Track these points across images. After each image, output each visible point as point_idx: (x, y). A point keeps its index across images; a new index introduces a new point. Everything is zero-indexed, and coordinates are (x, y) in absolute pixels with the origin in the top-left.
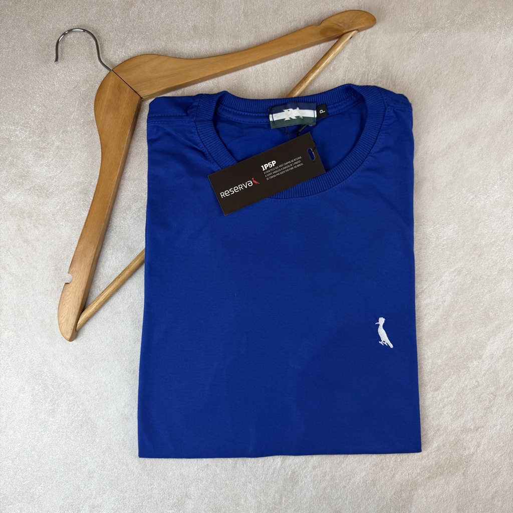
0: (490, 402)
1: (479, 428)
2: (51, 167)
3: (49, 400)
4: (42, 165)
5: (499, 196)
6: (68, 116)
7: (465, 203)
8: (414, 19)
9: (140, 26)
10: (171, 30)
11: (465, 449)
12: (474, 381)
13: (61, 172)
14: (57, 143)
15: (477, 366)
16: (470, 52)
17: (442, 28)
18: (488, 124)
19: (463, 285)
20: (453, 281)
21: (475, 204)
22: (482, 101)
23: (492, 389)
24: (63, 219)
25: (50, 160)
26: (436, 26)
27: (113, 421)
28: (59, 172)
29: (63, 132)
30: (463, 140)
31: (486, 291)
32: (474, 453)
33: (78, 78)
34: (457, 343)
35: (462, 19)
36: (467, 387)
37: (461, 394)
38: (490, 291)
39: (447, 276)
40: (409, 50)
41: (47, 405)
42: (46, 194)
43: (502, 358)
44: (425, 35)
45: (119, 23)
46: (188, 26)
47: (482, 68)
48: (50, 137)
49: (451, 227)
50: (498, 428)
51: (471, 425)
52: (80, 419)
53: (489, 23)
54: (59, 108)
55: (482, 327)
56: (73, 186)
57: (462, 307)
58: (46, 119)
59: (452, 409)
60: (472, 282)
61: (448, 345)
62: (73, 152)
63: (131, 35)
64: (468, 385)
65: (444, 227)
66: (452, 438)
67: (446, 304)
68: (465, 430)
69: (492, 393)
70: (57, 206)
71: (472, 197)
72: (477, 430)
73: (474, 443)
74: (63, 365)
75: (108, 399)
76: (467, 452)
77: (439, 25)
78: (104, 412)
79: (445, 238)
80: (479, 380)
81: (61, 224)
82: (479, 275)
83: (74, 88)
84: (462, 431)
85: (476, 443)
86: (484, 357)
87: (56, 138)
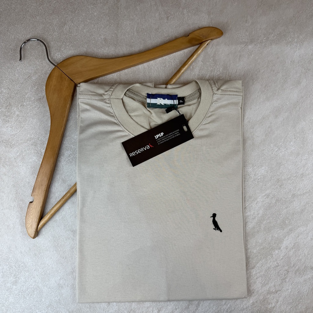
0: (285, 275)
1: (278, 291)
2: (13, 128)
3: (13, 275)
4: (7, 127)
5: (294, 149)
6: (24, 95)
7: (272, 153)
8: (243, 37)
9: (70, 38)
10: (90, 41)
11: (269, 304)
12: (276, 263)
13: (20, 131)
14: (17, 113)
15: (278, 254)
16: (278, 58)
17: (261, 43)
18: (287, 104)
19: (270, 204)
20: (264, 202)
21: (279, 154)
22: (284, 89)
23: (286, 268)
24: (21, 161)
25: (13, 123)
26: (257, 41)
27: (53, 288)
28: (19, 131)
29: (21, 105)
30: (272, 113)
31: (284, 208)
32: (274, 307)
33: (31, 71)
34: (265, 239)
35: (273, 37)
36: (271, 266)
37: (268, 271)
38: (286, 208)
39: (260, 199)
40: (240, 56)
41: (12, 278)
42: (10, 145)
43: (292, 248)
44: (250, 47)
45: (57, 35)
46: (101, 38)
47: (285, 68)
48: (13, 108)
49: (263, 168)
50: (290, 291)
51: (273, 290)
52: (32, 286)
53: (290, 40)
54: (18, 90)
55: (281, 230)
56: (27, 140)
57: (269, 217)
58: (10, 97)
59: (262, 280)
60: (275, 202)
61: (260, 241)
62: (27, 119)
63: (65, 44)
64: (272, 265)
65: (259, 168)
66: (261, 298)
67: (259, 215)
68: (269, 293)
69: (286, 270)
70: (17, 153)
71: (277, 149)
72: (276, 293)
73: (275, 300)
74: (22, 253)
75: (50, 275)
76: (270, 306)
77: (259, 40)
78: (47, 283)
79: (260, 175)
80: (279, 262)
81: (20, 164)
82: (280, 198)
83: (28, 77)
84: (268, 293)
85: (276, 300)
86: (282, 248)
87: (16, 109)
